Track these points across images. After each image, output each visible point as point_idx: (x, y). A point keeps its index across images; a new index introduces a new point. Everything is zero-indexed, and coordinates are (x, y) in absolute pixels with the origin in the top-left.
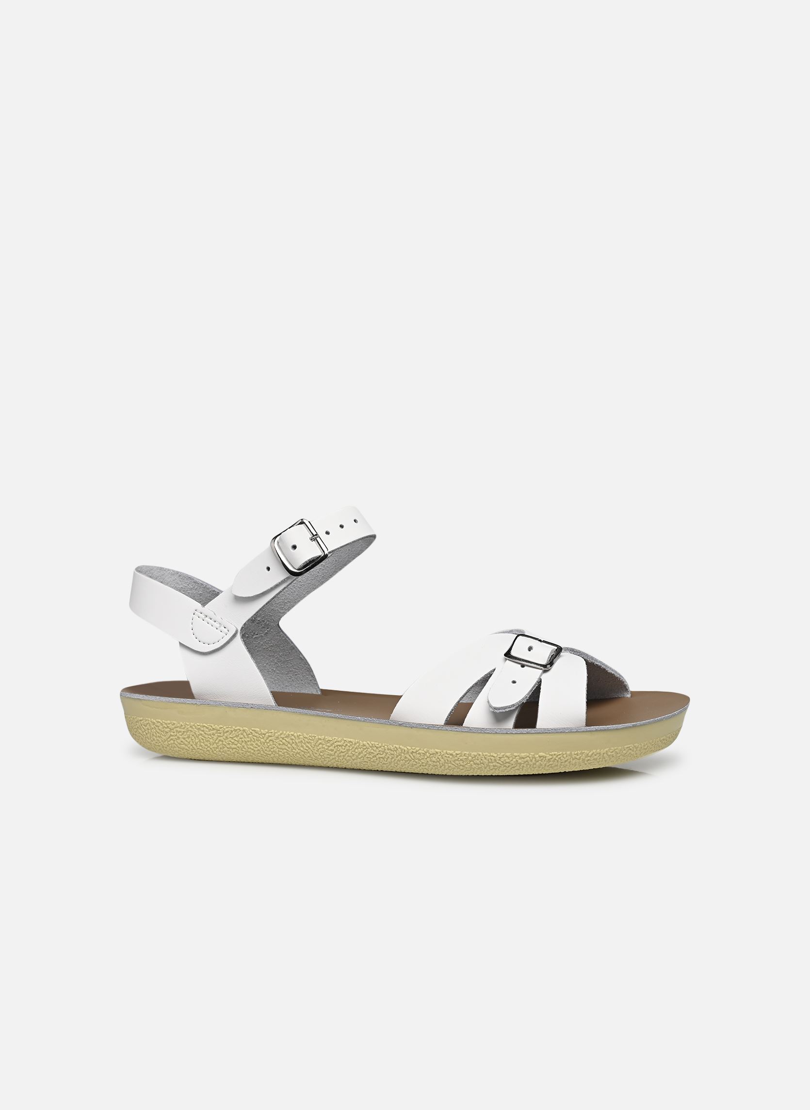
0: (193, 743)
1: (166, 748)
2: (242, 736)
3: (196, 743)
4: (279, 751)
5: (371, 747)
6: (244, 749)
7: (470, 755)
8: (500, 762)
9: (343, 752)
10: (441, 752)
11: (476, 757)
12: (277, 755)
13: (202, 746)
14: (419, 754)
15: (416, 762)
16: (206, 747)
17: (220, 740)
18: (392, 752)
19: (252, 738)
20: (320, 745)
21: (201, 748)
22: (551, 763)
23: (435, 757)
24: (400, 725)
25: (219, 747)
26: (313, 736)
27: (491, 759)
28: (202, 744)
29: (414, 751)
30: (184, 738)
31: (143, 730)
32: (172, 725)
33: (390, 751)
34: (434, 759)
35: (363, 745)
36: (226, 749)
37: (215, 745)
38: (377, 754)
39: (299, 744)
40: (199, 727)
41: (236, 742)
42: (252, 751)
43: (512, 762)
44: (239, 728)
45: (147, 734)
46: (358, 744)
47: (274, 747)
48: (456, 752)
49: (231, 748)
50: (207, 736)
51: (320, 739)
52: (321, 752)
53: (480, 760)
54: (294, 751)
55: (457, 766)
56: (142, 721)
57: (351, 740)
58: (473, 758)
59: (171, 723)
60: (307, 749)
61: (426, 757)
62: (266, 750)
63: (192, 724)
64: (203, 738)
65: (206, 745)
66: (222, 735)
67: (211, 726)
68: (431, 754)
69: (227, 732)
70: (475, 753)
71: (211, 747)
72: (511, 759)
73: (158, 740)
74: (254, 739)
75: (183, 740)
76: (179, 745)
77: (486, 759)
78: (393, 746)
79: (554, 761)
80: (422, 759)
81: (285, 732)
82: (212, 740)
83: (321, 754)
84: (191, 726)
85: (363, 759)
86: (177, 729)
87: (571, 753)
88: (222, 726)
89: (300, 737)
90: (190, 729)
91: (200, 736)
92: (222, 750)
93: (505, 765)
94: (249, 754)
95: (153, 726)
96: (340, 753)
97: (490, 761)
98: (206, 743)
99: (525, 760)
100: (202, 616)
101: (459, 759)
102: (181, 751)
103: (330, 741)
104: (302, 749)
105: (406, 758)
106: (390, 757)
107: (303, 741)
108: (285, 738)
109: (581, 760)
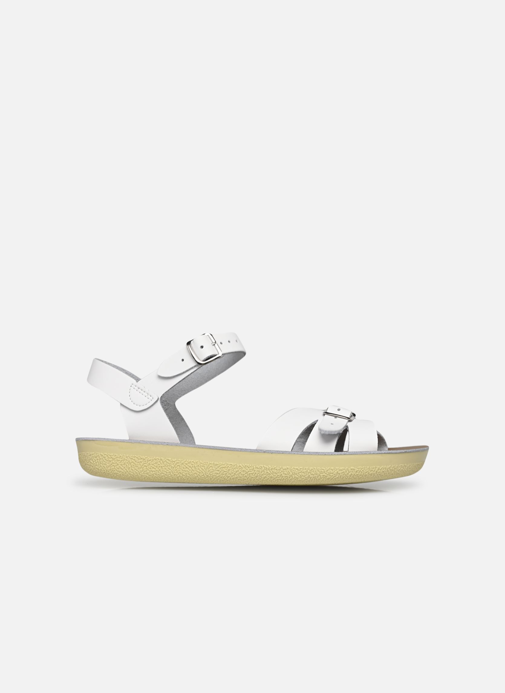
0: (127, 467)
1: (109, 471)
2: (159, 463)
3: (129, 468)
4: (183, 472)
5: (244, 467)
6: (160, 472)
7: (309, 469)
8: (327, 473)
9: (226, 472)
10: (290, 468)
11: (313, 470)
12: (181, 475)
13: (132, 470)
14: (276, 469)
15: (274, 475)
16: (135, 470)
17: (145, 466)
18: (258, 470)
19: (166, 465)
20: (211, 468)
21: (132, 471)
22: (357, 473)
23: (286, 471)
24: (264, 452)
25: (144, 470)
26: (207, 462)
27: (322, 471)
28: (133, 468)
29: (273, 468)
30: (121, 465)
31: (94, 460)
32: (114, 456)
33: (257, 469)
34: (286, 473)
35: (239, 466)
36: (148, 471)
37: (141, 469)
38: (248, 472)
39: (197, 468)
40: (132, 457)
41: (155, 467)
42: (165, 473)
43: (334, 473)
44: (158, 458)
45: (96, 463)
46: (236, 466)
47: (180, 470)
48: (300, 467)
49: (151, 471)
50: (136, 463)
51: (211, 464)
52: (211, 472)
53: (315, 472)
54: (193, 472)
55: (300, 476)
56: (94, 455)
57: (232, 464)
58: (310, 471)
59: (114, 455)
60: (202, 470)
61: (280, 471)
62: (174, 472)
63: (127, 455)
64: (134, 464)
65: (135, 469)
66: (146, 462)
67: (140, 457)
68: (284, 470)
69: (150, 460)
70: (312, 468)
71: (139, 470)
72: (334, 471)
73: (104, 467)
74: (167, 465)
75: (120, 466)
76: (117, 469)
77: (318, 471)
78: (259, 466)
79: (359, 472)
80: (278, 473)
81: (188, 460)
82: (139, 466)
83: (211, 473)
84: (127, 457)
85: (239, 476)
86: (117, 459)
87: (370, 467)
88: (147, 457)
89: (198, 463)
90: (126, 459)
91: (132, 464)
92: (145, 473)
93: (330, 475)
94: (163, 475)
95: (101, 458)
96: (223, 472)
97: (321, 472)
98: (136, 468)
99: (343, 471)
100: (136, 388)
101: (302, 472)
102: (118, 474)
103: (217, 465)
104: (198, 471)
105: (267, 472)
106: (257, 473)
107: (200, 466)
108: (188, 464)
109: (375, 472)
